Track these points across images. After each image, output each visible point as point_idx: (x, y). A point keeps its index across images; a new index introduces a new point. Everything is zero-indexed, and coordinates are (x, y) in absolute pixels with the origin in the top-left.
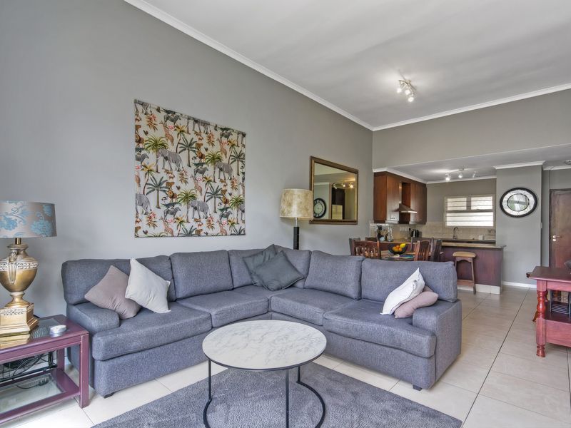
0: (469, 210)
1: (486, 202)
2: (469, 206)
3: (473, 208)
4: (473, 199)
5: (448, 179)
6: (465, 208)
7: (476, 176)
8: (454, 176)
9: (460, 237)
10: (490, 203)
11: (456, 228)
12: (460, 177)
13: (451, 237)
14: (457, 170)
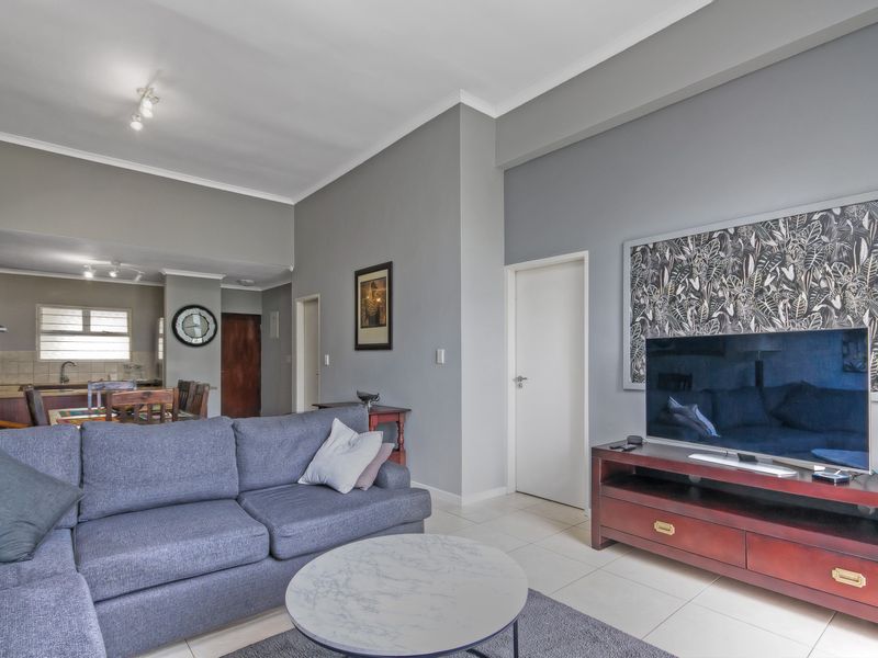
0: (86, 332)
1: (117, 321)
2: (86, 323)
3: (93, 329)
4: (93, 313)
5: (89, 275)
6: (80, 328)
7: (141, 280)
8: (102, 272)
9: (74, 378)
10: (124, 322)
11: (65, 364)
12: (113, 274)
13: (55, 381)
14: (109, 263)
